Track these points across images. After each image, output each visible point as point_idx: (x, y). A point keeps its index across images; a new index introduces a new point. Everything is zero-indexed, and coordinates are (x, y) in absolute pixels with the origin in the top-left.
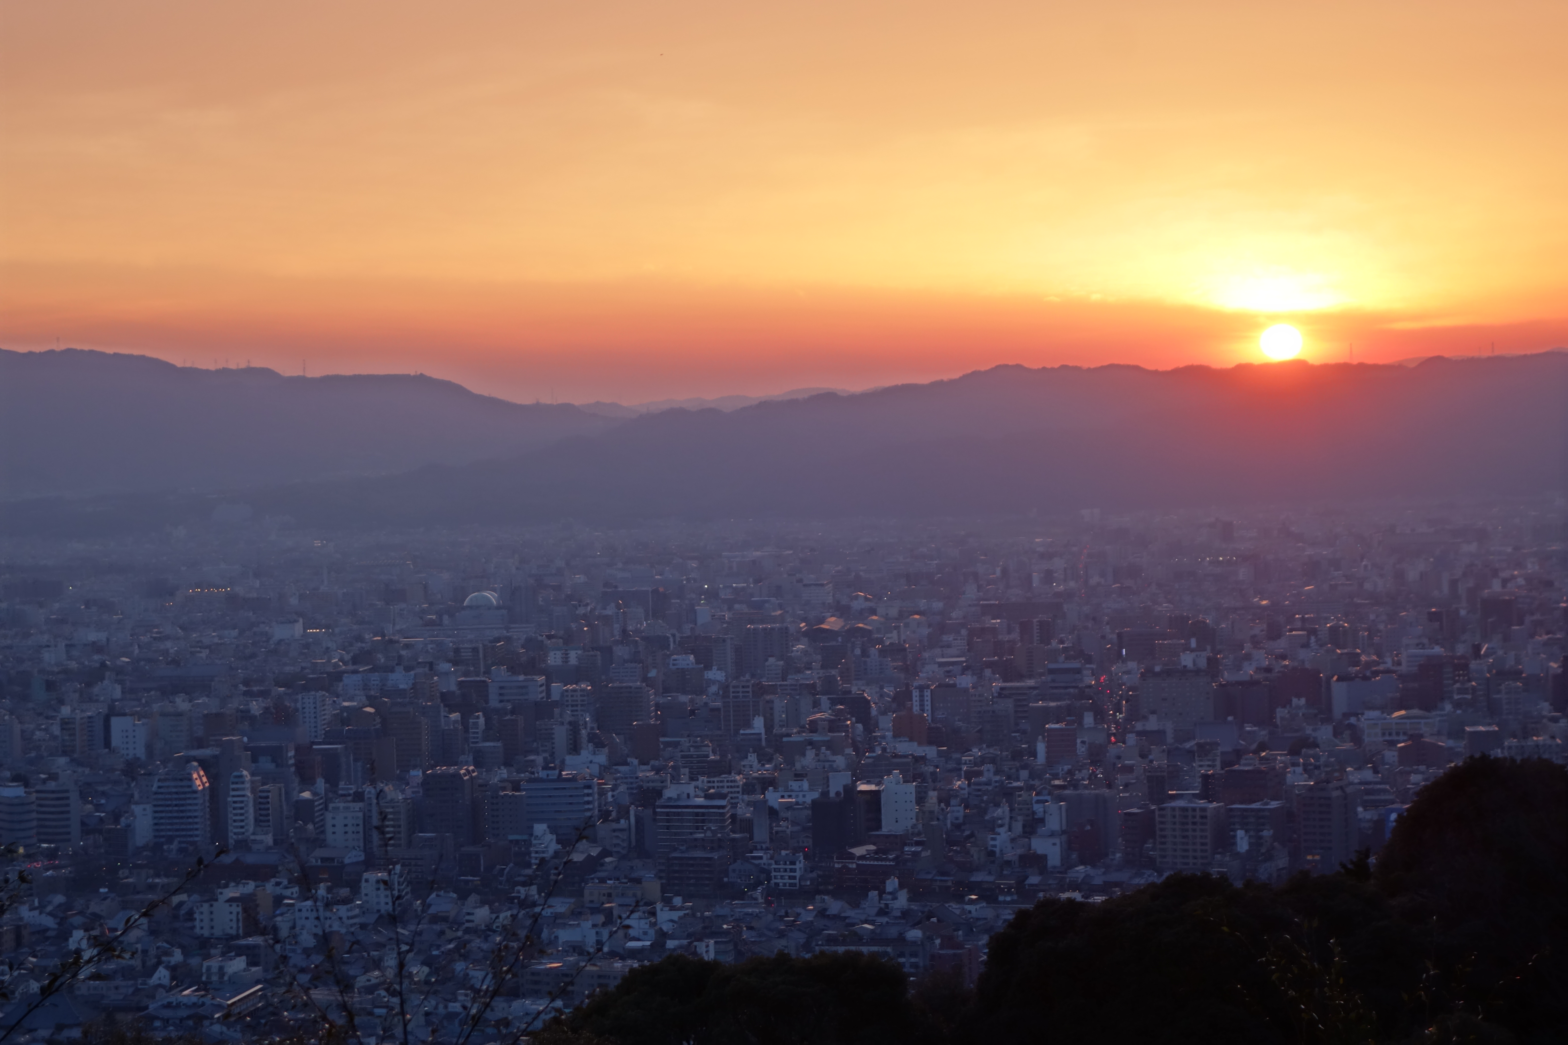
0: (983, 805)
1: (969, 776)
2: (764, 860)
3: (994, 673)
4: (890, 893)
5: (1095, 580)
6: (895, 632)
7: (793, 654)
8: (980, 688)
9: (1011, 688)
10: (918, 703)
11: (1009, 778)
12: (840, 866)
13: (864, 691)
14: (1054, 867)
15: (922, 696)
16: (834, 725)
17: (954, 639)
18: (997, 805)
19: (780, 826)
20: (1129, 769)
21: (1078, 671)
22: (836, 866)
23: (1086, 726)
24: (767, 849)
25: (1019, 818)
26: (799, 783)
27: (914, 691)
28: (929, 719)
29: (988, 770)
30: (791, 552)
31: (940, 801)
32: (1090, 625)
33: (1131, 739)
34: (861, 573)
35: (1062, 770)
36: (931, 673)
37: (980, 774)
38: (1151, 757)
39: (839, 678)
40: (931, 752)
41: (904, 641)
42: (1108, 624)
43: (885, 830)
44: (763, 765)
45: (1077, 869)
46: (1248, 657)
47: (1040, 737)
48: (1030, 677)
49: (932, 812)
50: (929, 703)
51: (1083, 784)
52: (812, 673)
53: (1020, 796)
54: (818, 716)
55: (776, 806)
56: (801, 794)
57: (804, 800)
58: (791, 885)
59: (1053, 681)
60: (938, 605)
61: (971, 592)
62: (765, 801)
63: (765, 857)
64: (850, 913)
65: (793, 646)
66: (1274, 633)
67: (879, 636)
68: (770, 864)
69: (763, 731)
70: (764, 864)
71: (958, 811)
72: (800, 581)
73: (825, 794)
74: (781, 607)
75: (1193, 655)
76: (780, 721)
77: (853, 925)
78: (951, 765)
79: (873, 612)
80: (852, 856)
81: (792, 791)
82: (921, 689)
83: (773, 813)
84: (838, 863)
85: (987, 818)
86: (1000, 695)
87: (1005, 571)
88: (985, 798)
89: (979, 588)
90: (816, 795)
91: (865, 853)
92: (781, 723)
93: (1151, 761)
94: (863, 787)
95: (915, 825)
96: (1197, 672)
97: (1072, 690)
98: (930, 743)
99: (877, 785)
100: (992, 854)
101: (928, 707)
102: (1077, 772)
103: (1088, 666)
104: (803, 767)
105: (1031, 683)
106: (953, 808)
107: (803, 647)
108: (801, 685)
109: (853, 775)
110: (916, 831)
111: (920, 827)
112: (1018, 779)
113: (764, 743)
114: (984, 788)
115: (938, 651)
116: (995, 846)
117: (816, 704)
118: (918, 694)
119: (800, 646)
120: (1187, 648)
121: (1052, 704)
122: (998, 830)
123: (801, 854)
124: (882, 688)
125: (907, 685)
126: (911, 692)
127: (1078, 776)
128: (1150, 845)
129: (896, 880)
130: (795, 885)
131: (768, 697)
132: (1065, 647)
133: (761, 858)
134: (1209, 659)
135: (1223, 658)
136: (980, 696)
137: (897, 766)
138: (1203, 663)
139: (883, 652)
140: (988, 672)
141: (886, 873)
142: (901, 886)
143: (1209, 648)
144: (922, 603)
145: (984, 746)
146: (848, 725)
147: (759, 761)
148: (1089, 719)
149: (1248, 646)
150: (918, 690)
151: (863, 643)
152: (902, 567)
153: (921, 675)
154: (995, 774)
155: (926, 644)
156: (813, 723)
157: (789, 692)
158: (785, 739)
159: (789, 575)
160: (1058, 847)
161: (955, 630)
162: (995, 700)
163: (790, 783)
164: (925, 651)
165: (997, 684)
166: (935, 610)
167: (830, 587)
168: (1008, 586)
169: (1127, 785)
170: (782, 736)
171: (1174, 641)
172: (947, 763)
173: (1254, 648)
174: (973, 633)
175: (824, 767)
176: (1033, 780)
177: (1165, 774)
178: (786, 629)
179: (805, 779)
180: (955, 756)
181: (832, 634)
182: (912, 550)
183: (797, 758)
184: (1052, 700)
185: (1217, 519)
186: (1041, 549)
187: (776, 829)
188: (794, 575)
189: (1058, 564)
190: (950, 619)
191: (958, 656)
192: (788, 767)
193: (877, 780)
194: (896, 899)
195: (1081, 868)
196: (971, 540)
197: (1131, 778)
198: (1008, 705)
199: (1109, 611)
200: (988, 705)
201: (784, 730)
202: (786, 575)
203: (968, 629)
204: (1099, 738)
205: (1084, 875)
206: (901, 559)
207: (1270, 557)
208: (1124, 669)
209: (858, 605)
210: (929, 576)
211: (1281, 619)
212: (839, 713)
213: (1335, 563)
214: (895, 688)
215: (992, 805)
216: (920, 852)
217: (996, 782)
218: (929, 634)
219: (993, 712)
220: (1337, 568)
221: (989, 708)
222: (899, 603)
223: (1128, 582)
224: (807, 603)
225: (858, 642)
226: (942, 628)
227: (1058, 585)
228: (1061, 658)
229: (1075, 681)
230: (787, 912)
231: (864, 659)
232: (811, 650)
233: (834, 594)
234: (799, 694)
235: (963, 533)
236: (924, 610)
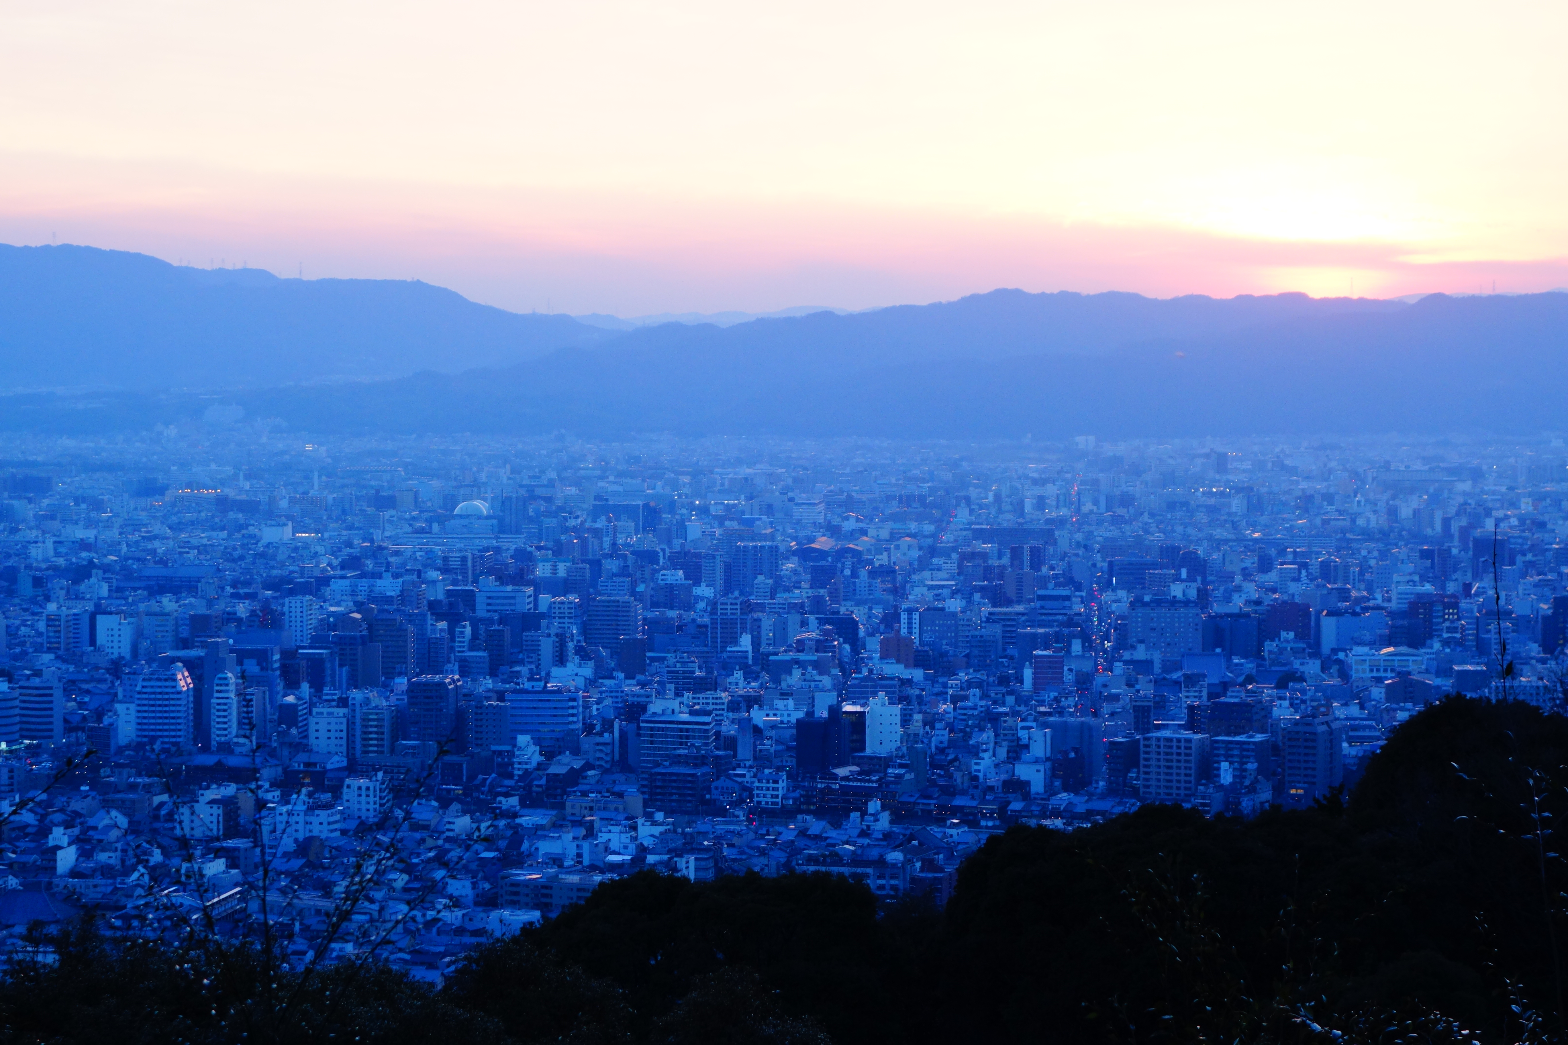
0: (968, 730)
1: (955, 700)
2: (748, 778)
3: (983, 597)
4: (872, 815)
5: (1087, 507)
6: (885, 554)
7: (782, 573)
8: (968, 613)
9: (999, 614)
10: (906, 626)
11: (995, 702)
12: (823, 786)
13: (852, 612)
14: (1038, 794)
15: (910, 619)
16: (821, 645)
17: (944, 563)
18: (982, 730)
19: (764, 744)
20: (1115, 698)
21: (1067, 598)
22: (819, 786)
23: (1073, 654)
24: (751, 767)
25: (1004, 743)
26: (785, 702)
27: (902, 613)
28: (917, 641)
29: (974, 695)
30: (784, 470)
31: (925, 724)
32: (1081, 553)
33: (1119, 667)
34: (853, 493)
35: (1049, 697)
36: (920, 596)
37: (966, 698)
38: (1137, 687)
39: (828, 598)
40: (918, 674)
41: (894, 563)
42: (1098, 552)
43: (869, 751)
44: (749, 683)
45: (1060, 796)
46: (1238, 589)
47: (1028, 663)
48: (1019, 602)
49: (916, 735)
50: (917, 626)
51: (1068, 712)
52: (801, 592)
53: (1005, 721)
54: (806, 635)
55: (761, 725)
56: (786, 713)
57: (789, 719)
58: (773, 803)
59: (1042, 607)
60: (929, 528)
61: (963, 515)
62: (750, 720)
63: (748, 775)
64: (832, 833)
65: (782, 564)
66: (1265, 565)
67: (869, 557)
68: (753, 783)
69: (750, 649)
70: (747, 782)
71: (943, 735)
72: (791, 500)
73: (810, 714)
74: (772, 524)
75: (1184, 585)
76: (768, 639)
77: (834, 845)
78: (937, 688)
79: (864, 532)
80: (835, 777)
81: (777, 709)
82: (910, 611)
83: (758, 731)
84: (822, 783)
85: (972, 742)
86: (988, 620)
87: (998, 497)
88: (970, 722)
89: (972, 511)
90: (800, 714)
91: (848, 774)
92: (769, 642)
93: (1138, 691)
94: (848, 708)
95: (899, 747)
96: (1187, 603)
97: (1060, 617)
98: (917, 665)
99: (863, 705)
100: (975, 778)
101: (916, 630)
102: (1063, 699)
103: (1077, 593)
104: (789, 686)
105: (1020, 608)
106: (938, 732)
107: (793, 566)
108: (789, 604)
109: (839, 696)
110: (900, 753)
111: (904, 749)
112: (1003, 705)
114: (970, 712)
115: (927, 574)
116: (979, 771)
117: (804, 624)
118: (906, 616)
119: (790, 565)
120: (1177, 578)
121: (1041, 630)
122: (982, 755)
123: (784, 773)
124: (870, 609)
125: (896, 607)
126: (900, 614)
127: (1064, 703)
128: (1134, 775)
129: (879, 802)
130: (777, 803)
131: (755, 616)
132: (1057, 574)
133: (744, 776)
134: (1199, 590)
135: (1213, 590)
136: (968, 620)
137: (883, 688)
138: (1193, 594)
139: (873, 574)
140: (977, 596)
141: (869, 794)
142: (884, 807)
143: (1199, 579)
144: (913, 526)
145: (971, 671)
146: (835, 646)
147: (745, 680)
148: (1077, 647)
149: (1238, 579)
150: (906, 613)
151: (853, 563)
152: (894, 489)
153: (910, 597)
154: (981, 699)
155: (916, 566)
156: (800, 642)
157: (777, 610)
158: (772, 658)
159: (781, 493)
160: (1042, 774)
161: (946, 553)
162: (983, 625)
163: (776, 702)
164: (914, 573)
165: (987, 609)
166: (926, 533)
167: (822, 507)
168: (1000, 511)
169: (1112, 714)
170: (769, 654)
171: (1165, 571)
172: (933, 686)
173: (1244, 580)
174: (963, 557)
175: (810, 687)
176: (1019, 706)
177: (1152, 704)
178: (777, 547)
179: (790, 698)
180: (941, 680)
181: (823, 554)
182: (905, 472)
183: (783, 676)
184: (1040, 626)
185: (1212, 450)
186: (1035, 475)
187: (760, 747)
188: (786, 493)
189: (1051, 490)
190: (941, 543)
191: (947, 580)
192: (774, 686)
193: (862, 701)
194: (878, 820)
195: (1064, 795)
196: (964, 463)
197: (1117, 707)
198: (997, 629)
199: (1100, 539)
200: (976, 629)
201: (771, 649)
202: (777, 494)
203: (958, 553)
204: (1086, 666)
205: (1067, 802)
206: (893, 480)
207: (1264, 490)
208: (1114, 598)
209: (849, 525)
210: (922, 499)
211: (1273, 552)
212: (826, 633)
213: (1329, 498)
214: (884, 609)
215: (977, 729)
216: (904, 774)
217: (981, 706)
218: (919, 557)
219: (981, 637)
220: (1331, 503)
221: (977, 633)
222: (890, 525)
223: (1121, 511)
224: (798, 522)
225: (848, 563)
226: (933, 552)
227: (1050, 511)
228: (1051, 585)
229: (1064, 608)
230: (768, 831)
231: (853, 580)
232: (800, 569)
233: (825, 514)
234: (787, 613)
235: (957, 456)
236: (916, 533)
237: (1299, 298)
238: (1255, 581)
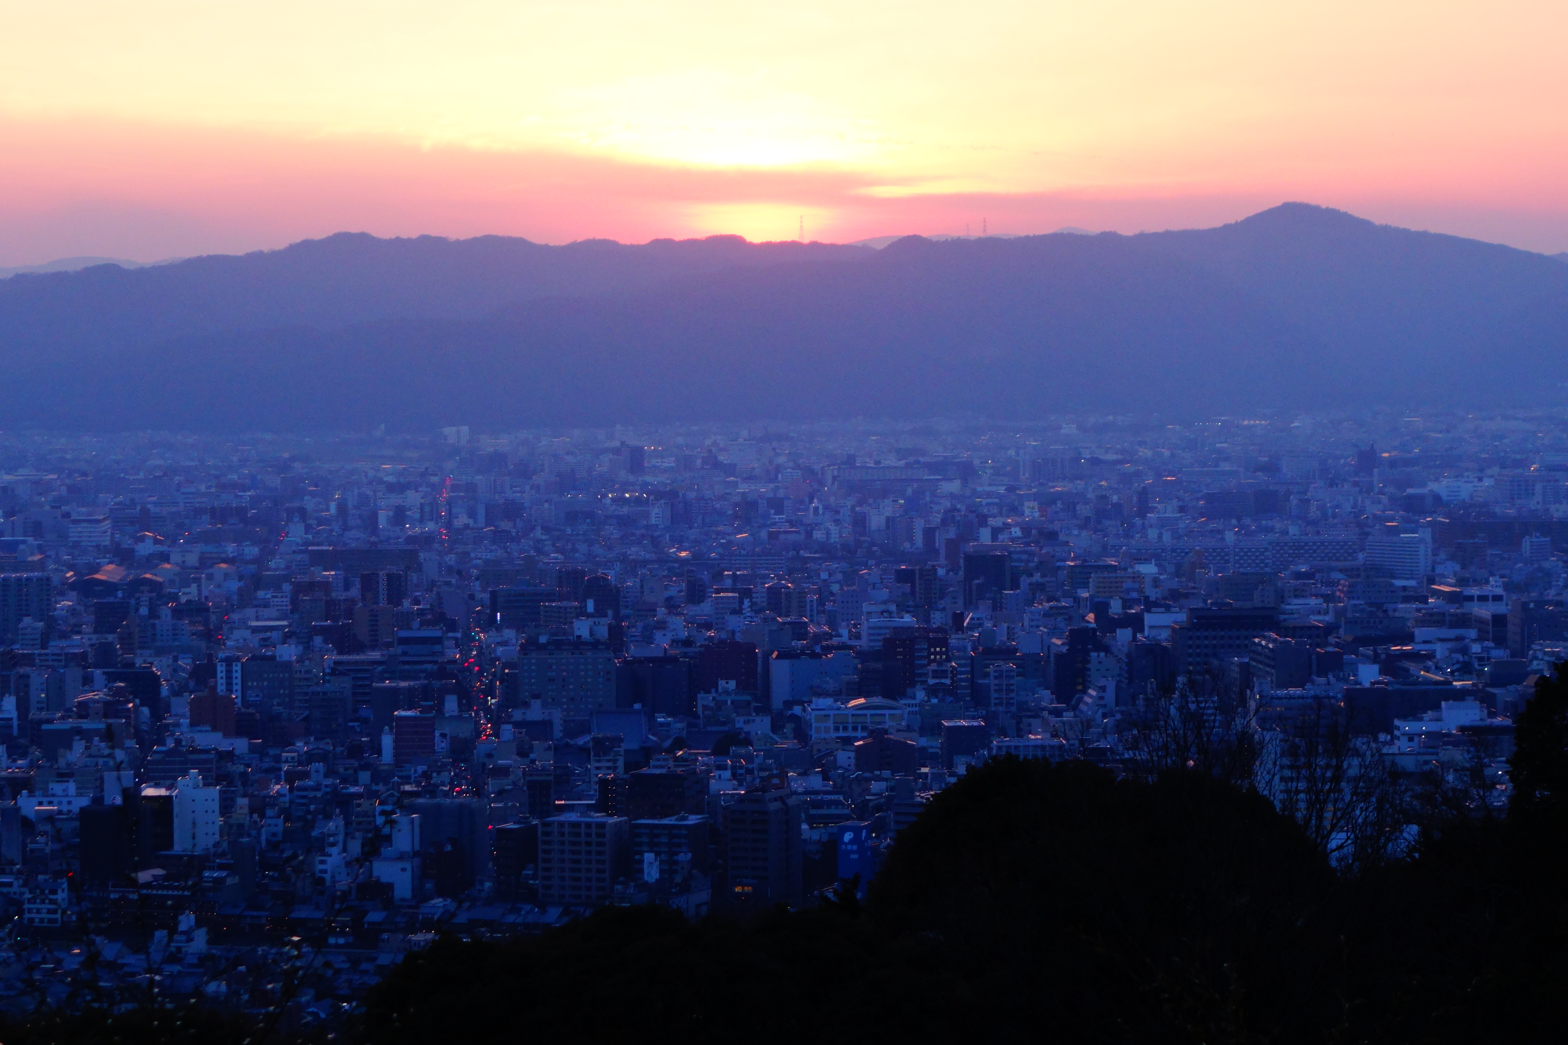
0: (309, 817)
1: (290, 778)
2: (15, 888)
3: (326, 642)
4: (183, 933)
5: (462, 520)
6: (194, 586)
7: (56, 613)
8: (307, 662)
9: (348, 663)
10: (224, 681)
11: (344, 780)
12: (117, 896)
13: (152, 663)
14: (403, 900)
15: (229, 672)
16: (110, 709)
17: (273, 597)
18: (328, 817)
19: (37, 842)
20: (502, 772)
21: (438, 641)
22: (112, 896)
23: (447, 715)
24: (19, 872)
25: (357, 834)
26: (65, 785)
27: (219, 664)
28: (239, 701)
29: (317, 771)
30: (55, 476)
31: (252, 811)
32: (454, 581)
33: (507, 730)
34: (149, 506)
35: (415, 772)
36: (241, 641)
37: (306, 775)
38: (532, 756)
39: (118, 646)
40: (241, 745)
41: (206, 598)
42: (477, 579)
43: (177, 848)
44: (14, 761)
45: (433, 902)
46: (662, 625)
47: (386, 727)
48: (373, 648)
49: (241, 826)
50: (239, 681)
51: (442, 791)
52: (82, 638)
53: (359, 805)
54: (91, 695)
55: (32, 816)
56: (65, 800)
57: (70, 808)
58: (50, 921)
59: (405, 654)
60: (252, 551)
61: (296, 533)
62: (17, 810)
63: (16, 884)
64: (132, 960)
65: (57, 602)
66: (696, 594)
67: (173, 591)
68: (23, 894)
69: (14, 714)
70: (15, 893)
71: (276, 825)
72: (67, 515)
73: (98, 800)
74: (40, 549)
75: (591, 621)
76: (38, 702)
77: (134, 974)
78: (267, 763)
79: (165, 558)
80: (134, 883)
81: (53, 795)
82: (229, 662)
83: (28, 825)
84: (115, 892)
85: (315, 833)
86: (334, 672)
87: (342, 507)
88: (312, 807)
89: (308, 529)
90: (84, 802)
91: (150, 879)
92: (40, 706)
93: (533, 762)
94: (150, 792)
95: (218, 843)
96: (595, 644)
97: (429, 667)
98: (239, 733)
99: (168, 788)
100: (320, 881)
101: (237, 687)
102: (435, 775)
103: (450, 634)
104: (68, 765)
105: (375, 655)
106: (269, 821)
107: (71, 603)
108: (66, 654)
109: (135, 777)
110: (220, 850)
111: (225, 845)
112: (356, 783)
113: (15, 732)
114: (311, 794)
115: (250, 612)
116: (325, 871)
117: (87, 680)
118: (224, 669)
119: (65, 602)
120: (582, 612)
121: (404, 684)
122: (328, 850)
123: (65, 880)
124: (176, 659)
125: (210, 657)
126: (215, 666)
127: (435, 779)
128: (530, 872)
129: (192, 917)
130: (56, 920)
131: (22, 671)
132: (421, 609)
133: (10, 885)
134: (610, 628)
135: (628, 627)
136: (307, 672)
137: (195, 764)
138: (603, 632)
139: (178, 613)
140: (318, 640)
141: (180, 905)
142: (199, 923)
143: (610, 612)
144: (231, 549)
145: (312, 739)
146: (130, 709)
147: (9, 757)
148: (451, 704)
149: (662, 611)
150: (224, 664)
151: (151, 599)
152: (204, 500)
153: (229, 643)
154: (326, 776)
155: (235, 602)
156: (82, 705)
157: (51, 663)
158: (45, 727)
159: (52, 507)
160: (409, 873)
161: (275, 584)
162: (327, 678)
163: (51, 785)
164: (233, 611)
165: (331, 657)
166: (248, 558)
167: (107, 525)
168: (345, 528)
169: (500, 793)
170: (41, 722)
171: (565, 603)
172: (261, 761)
173: (670, 613)
174: (299, 589)
175: (97, 764)
176: (377, 784)
177: (551, 778)
178: (48, 579)
179: (71, 780)
180: (272, 752)
181: (110, 587)
182: (217, 477)
183: (61, 751)
184: (404, 679)
185: (623, 443)
186: (390, 479)
187: (30, 846)
188: (60, 507)
189: (413, 498)
190: (268, 569)
191: (278, 619)
192: (48, 764)
193: (168, 782)
194: (192, 940)
195: (438, 901)
196: (297, 465)
197: (506, 784)
198: (344, 684)
199: (479, 561)
200: (318, 684)
201: (44, 715)
202: (47, 508)
203: (292, 583)
204: (464, 731)
205: (442, 910)
206: (203, 488)
207: (692, 495)
208: (499, 639)
209: (145, 549)
210: (241, 512)
211: (705, 576)
212: (119, 692)
213: (777, 504)
214: (194, 660)
215: (321, 817)
216: (225, 878)
217: (327, 786)
218: (239, 588)
219: (325, 693)
220: (779, 511)
221: (319, 689)
222: (200, 547)
223: (506, 525)
224: (76, 545)
225: (145, 598)
226: (257, 582)
227: (412, 527)
228: (416, 623)
229: (434, 654)
230: (44, 958)
231: (152, 621)
232: (80, 608)
233: (112, 534)
234: (65, 667)
235: (286, 455)
236: (234, 557)
237: (734, 242)
238: (683, 614)
